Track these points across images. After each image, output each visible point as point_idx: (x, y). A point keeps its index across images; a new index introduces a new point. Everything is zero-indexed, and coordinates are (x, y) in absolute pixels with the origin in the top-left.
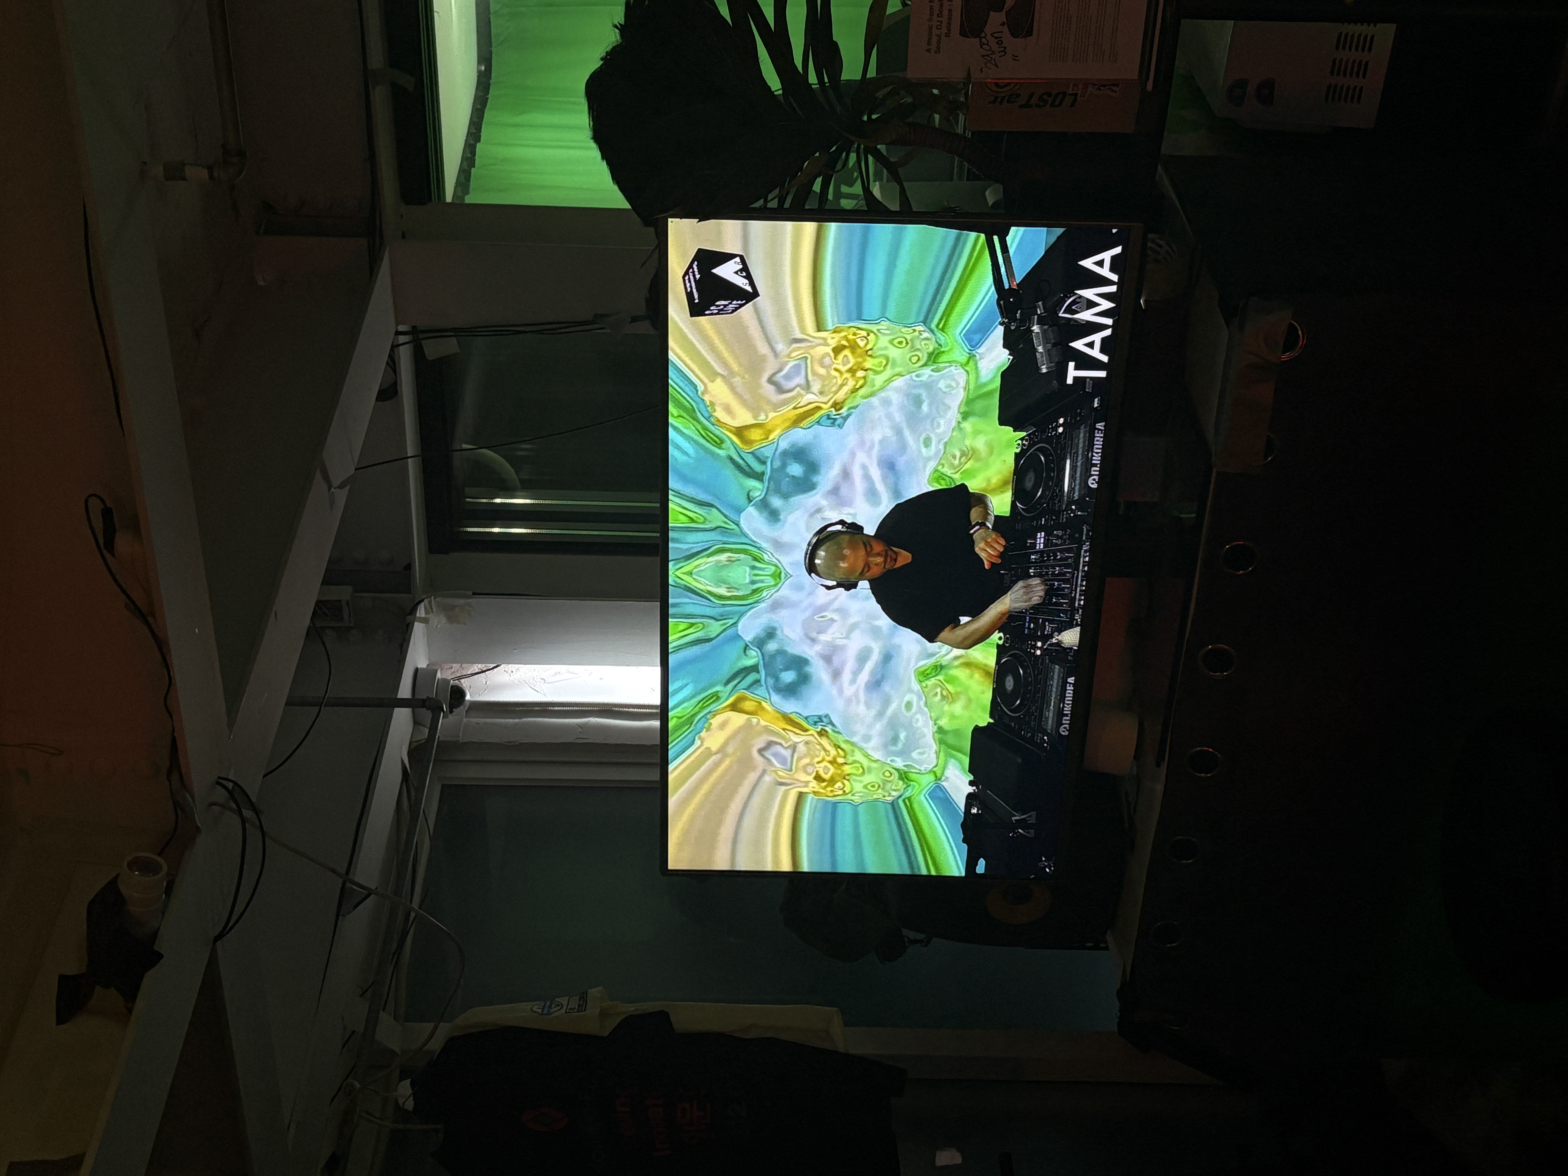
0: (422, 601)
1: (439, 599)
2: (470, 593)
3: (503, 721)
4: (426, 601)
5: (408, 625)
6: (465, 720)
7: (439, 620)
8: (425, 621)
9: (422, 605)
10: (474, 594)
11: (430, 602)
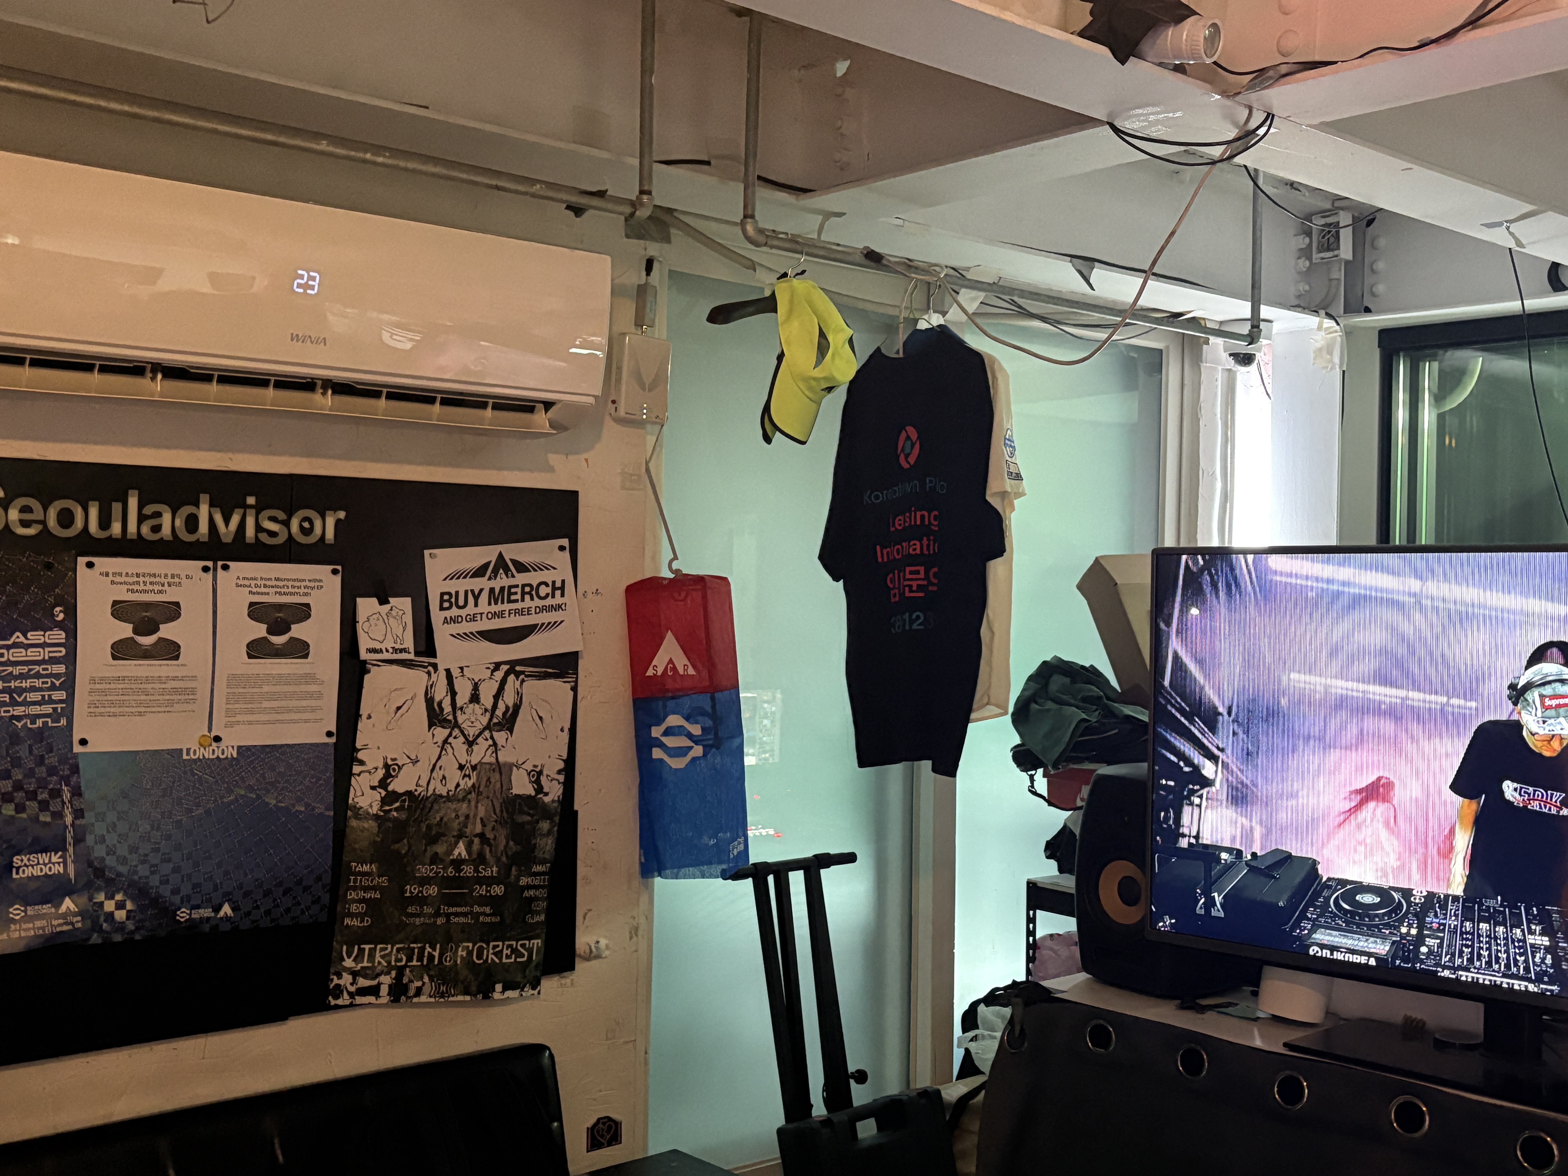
0: (1338, 324)
1: (1339, 339)
2: (1345, 369)
3: (1219, 403)
4: (1338, 328)
5: (1317, 312)
6: (1220, 368)
7: (1319, 340)
8: (1320, 328)
9: (1334, 324)
10: (1344, 372)
11: (1336, 332)
